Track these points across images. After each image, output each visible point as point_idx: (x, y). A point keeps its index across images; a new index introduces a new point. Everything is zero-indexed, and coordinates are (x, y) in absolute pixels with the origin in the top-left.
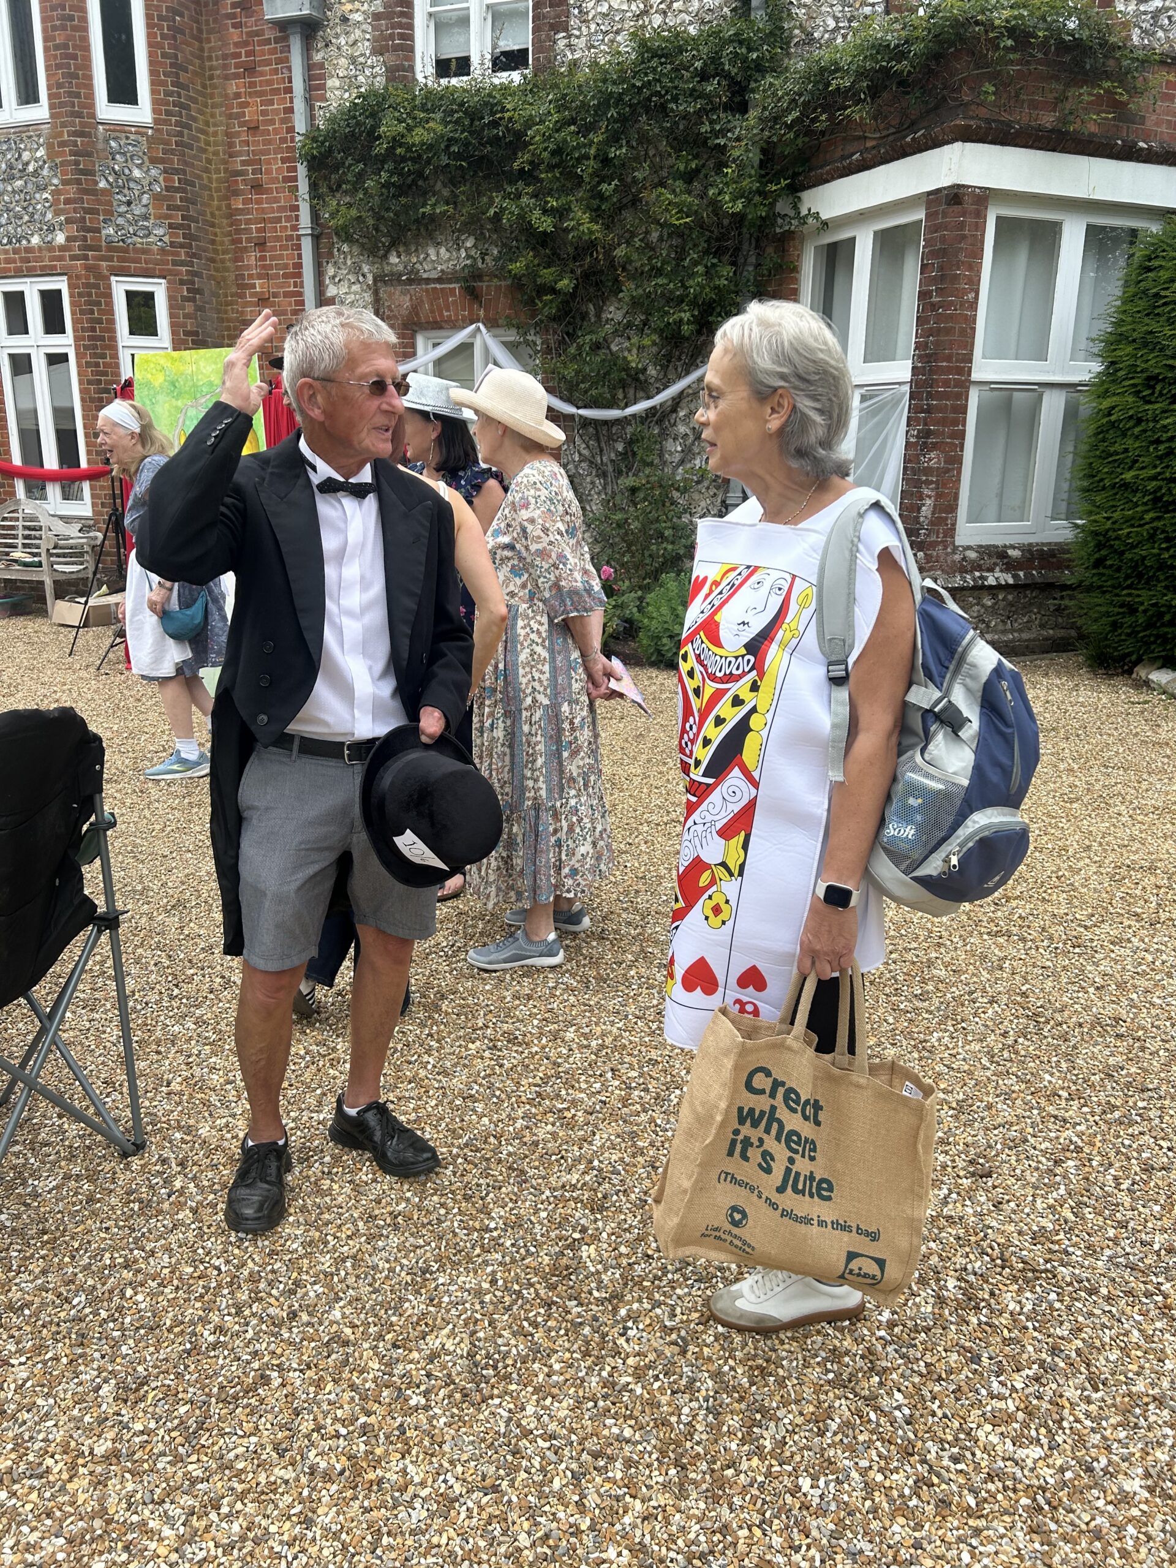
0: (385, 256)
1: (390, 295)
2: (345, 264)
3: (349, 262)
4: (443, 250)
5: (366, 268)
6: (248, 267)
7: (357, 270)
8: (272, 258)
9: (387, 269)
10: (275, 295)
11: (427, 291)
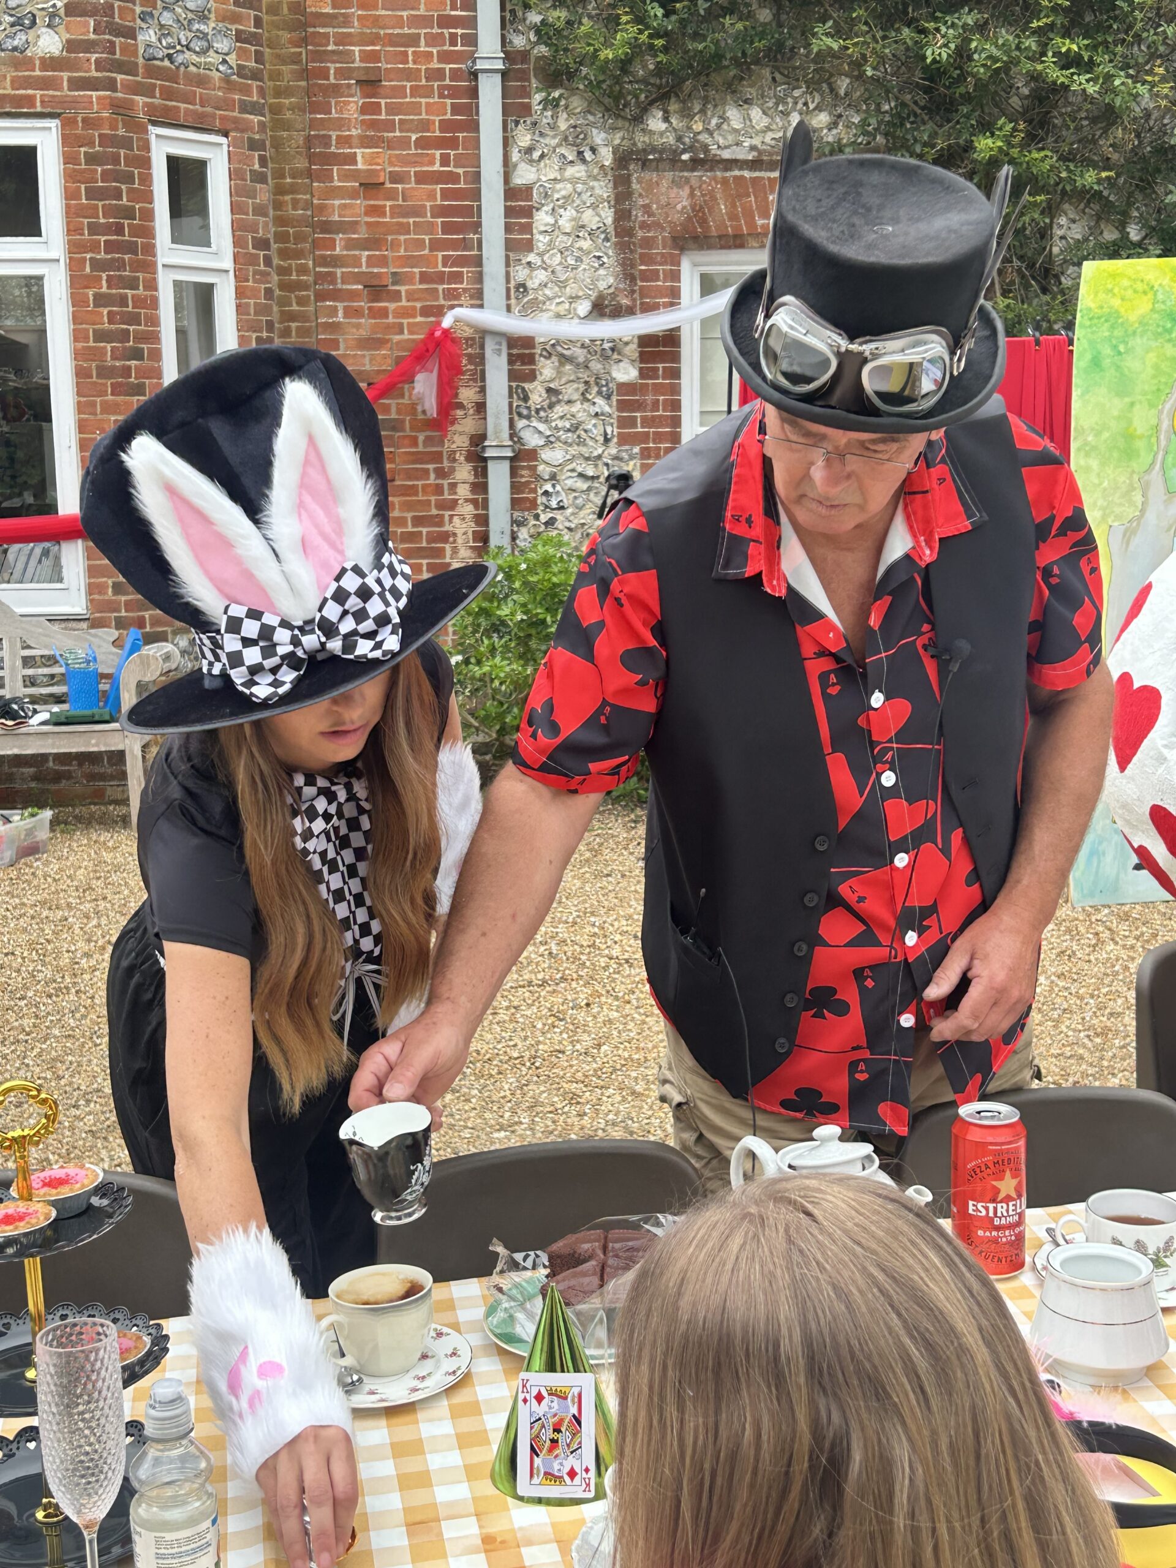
0: (638, 119)
1: (650, 187)
2: (553, 127)
3: (563, 125)
4: (756, 113)
5: (598, 137)
6: (341, 123)
7: (577, 140)
8: (392, 109)
9: (641, 140)
10: (396, 178)
11: (725, 182)
